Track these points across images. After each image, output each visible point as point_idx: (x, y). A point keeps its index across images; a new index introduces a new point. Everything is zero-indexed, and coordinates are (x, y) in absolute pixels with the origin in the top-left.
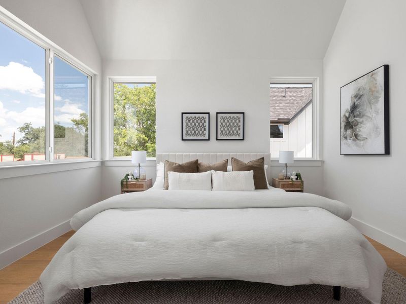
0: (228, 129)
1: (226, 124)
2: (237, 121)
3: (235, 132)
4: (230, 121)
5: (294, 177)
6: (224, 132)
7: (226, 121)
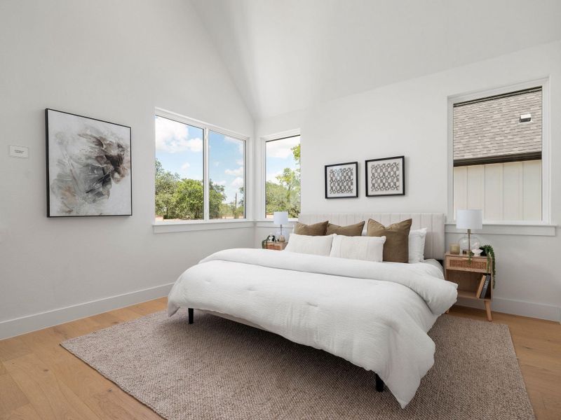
0: (382, 181)
1: (379, 174)
2: (395, 169)
3: (392, 184)
4: (384, 170)
5: (477, 252)
6: (376, 185)
7: (379, 171)
